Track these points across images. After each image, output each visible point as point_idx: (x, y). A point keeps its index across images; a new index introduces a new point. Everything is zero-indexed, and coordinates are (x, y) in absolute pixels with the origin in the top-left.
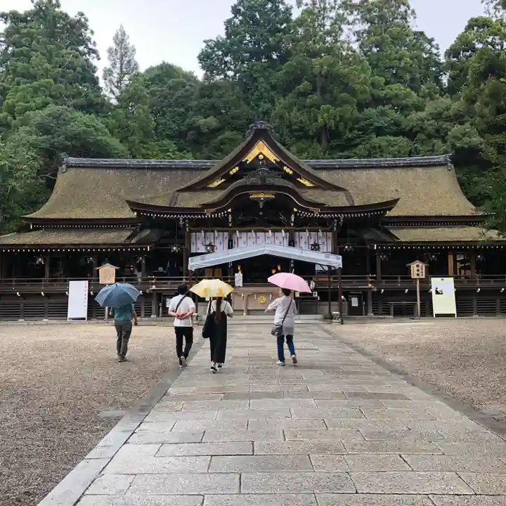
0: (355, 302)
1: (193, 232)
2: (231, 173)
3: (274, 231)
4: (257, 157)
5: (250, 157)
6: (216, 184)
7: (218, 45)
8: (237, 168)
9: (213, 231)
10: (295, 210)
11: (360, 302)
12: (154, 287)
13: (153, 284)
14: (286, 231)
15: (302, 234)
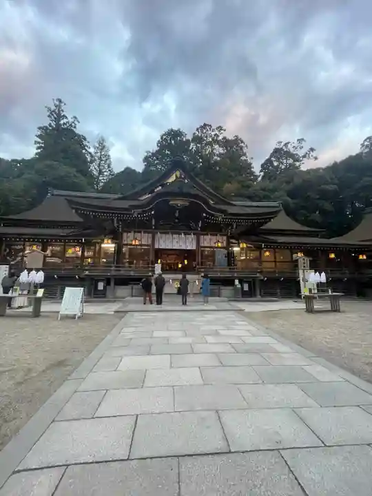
0: (246, 287)
1: (125, 231)
2: (156, 190)
3: (185, 234)
5: (170, 181)
6: (144, 197)
7: (153, 154)
8: (160, 187)
10: (204, 215)
11: (249, 287)
12: (87, 273)
13: (87, 270)
14: (194, 234)
15: (205, 237)
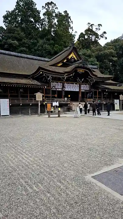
2: (64, 62)
3: (76, 84)
4: (72, 57)
5: (70, 57)
6: (60, 65)
8: (66, 60)
9: (58, 83)
10: (89, 77)
14: (79, 84)
